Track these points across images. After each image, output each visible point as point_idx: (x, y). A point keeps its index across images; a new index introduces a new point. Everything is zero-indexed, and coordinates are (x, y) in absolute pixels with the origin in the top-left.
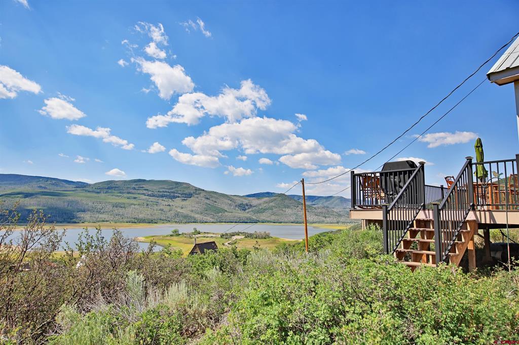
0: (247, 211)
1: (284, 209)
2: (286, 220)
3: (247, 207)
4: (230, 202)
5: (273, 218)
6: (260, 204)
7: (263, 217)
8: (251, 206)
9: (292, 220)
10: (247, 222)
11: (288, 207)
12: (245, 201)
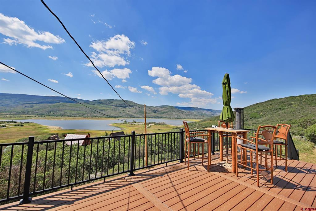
0: (157, 113)
1: (172, 113)
2: (173, 117)
3: (156, 112)
4: (149, 109)
5: (168, 116)
6: (162, 110)
7: (163, 116)
8: (158, 111)
9: (176, 117)
10: (156, 118)
11: (174, 112)
12: (156, 109)
